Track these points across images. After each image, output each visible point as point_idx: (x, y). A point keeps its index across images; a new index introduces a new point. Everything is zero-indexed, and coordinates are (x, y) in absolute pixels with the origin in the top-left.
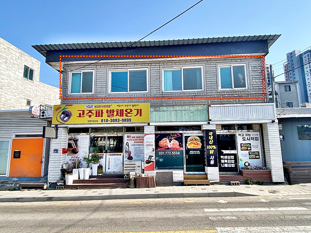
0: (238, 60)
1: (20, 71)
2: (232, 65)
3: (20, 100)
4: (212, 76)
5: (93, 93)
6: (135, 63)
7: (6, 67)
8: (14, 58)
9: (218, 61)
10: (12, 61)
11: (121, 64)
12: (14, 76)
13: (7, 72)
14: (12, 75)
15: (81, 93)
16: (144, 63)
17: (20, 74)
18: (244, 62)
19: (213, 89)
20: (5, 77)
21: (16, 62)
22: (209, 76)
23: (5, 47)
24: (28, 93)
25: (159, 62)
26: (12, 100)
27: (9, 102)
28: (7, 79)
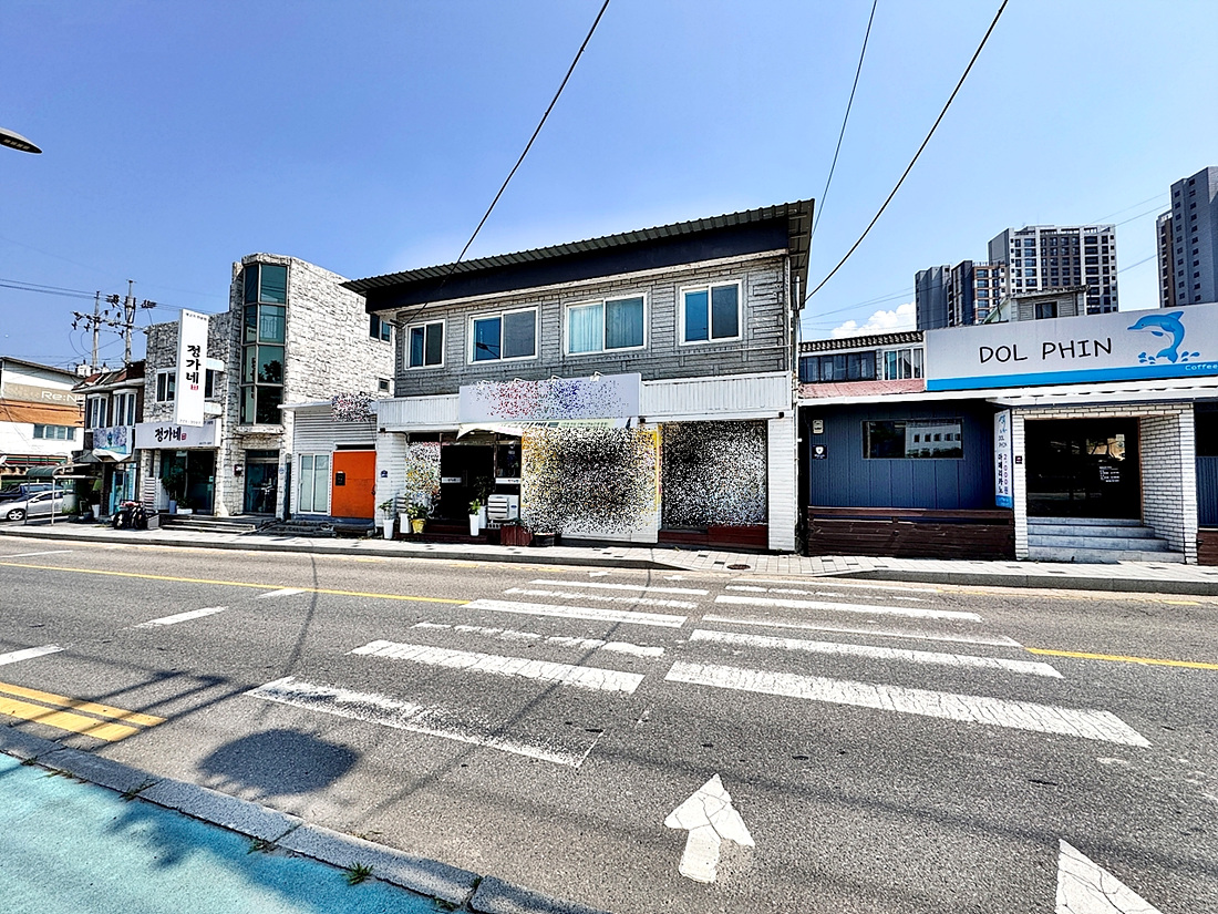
0: (724, 273)
1: (363, 325)
2: (711, 285)
3: (367, 380)
4: (664, 315)
5: (442, 365)
6: (514, 299)
7: (334, 322)
8: (348, 303)
9: (680, 279)
10: (344, 309)
11: (491, 302)
12: (352, 336)
13: (338, 331)
14: (348, 334)
15: (425, 367)
16: (531, 297)
17: (363, 332)
18: (737, 276)
19: (666, 344)
20: (333, 340)
21: (354, 310)
22: (658, 315)
23: (329, 283)
24: (382, 366)
25: (559, 292)
26: (350, 382)
27: (346, 385)
28: (338, 342)
